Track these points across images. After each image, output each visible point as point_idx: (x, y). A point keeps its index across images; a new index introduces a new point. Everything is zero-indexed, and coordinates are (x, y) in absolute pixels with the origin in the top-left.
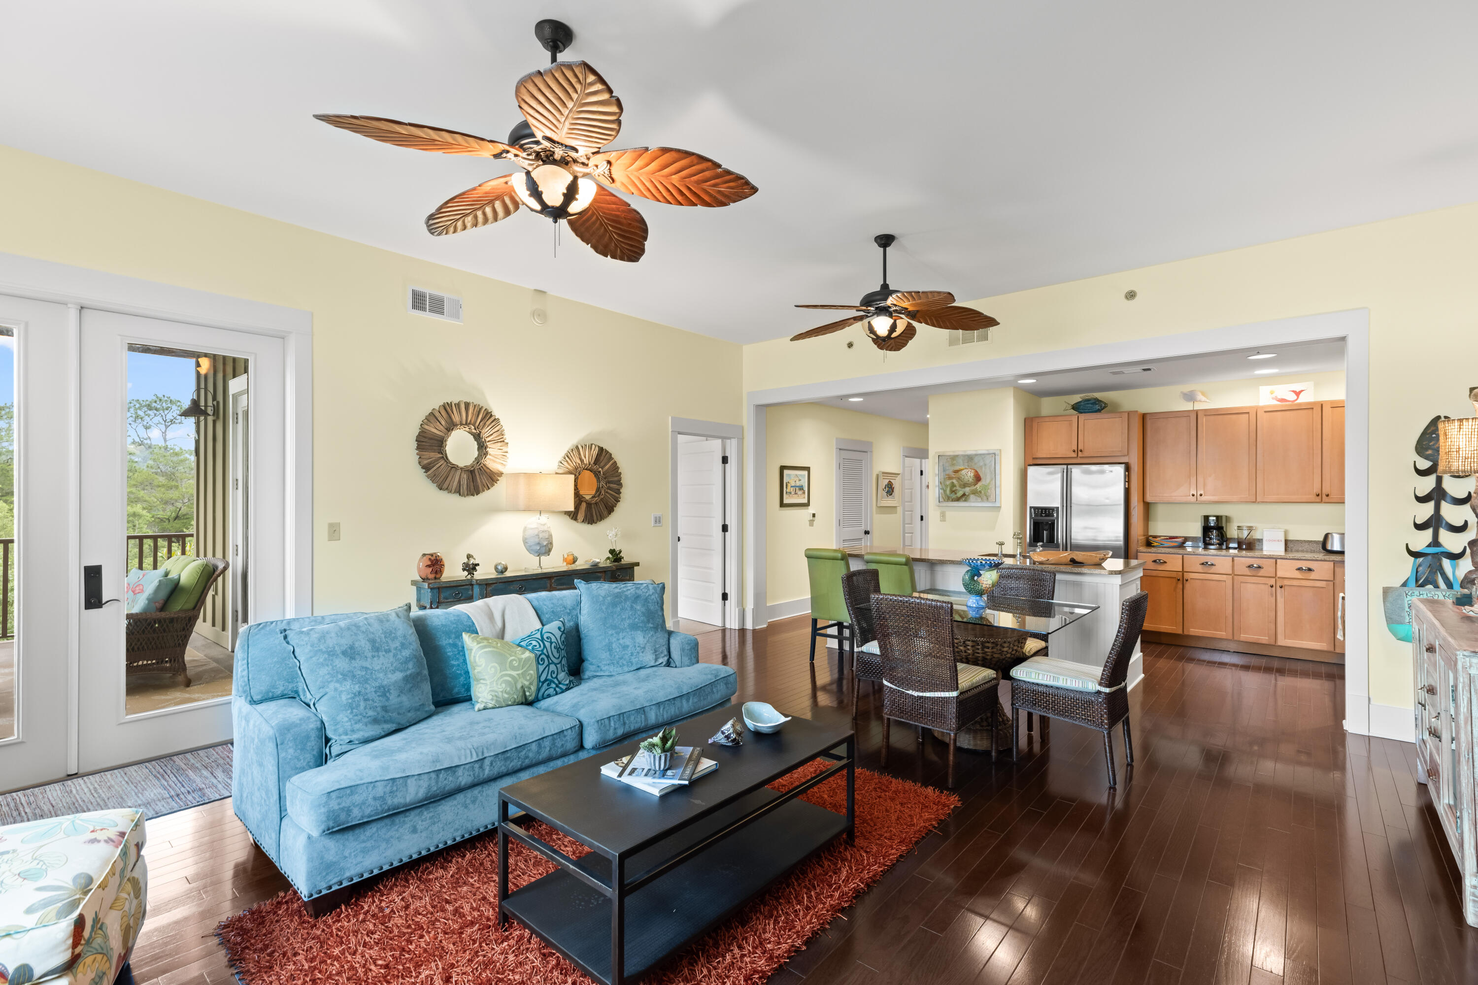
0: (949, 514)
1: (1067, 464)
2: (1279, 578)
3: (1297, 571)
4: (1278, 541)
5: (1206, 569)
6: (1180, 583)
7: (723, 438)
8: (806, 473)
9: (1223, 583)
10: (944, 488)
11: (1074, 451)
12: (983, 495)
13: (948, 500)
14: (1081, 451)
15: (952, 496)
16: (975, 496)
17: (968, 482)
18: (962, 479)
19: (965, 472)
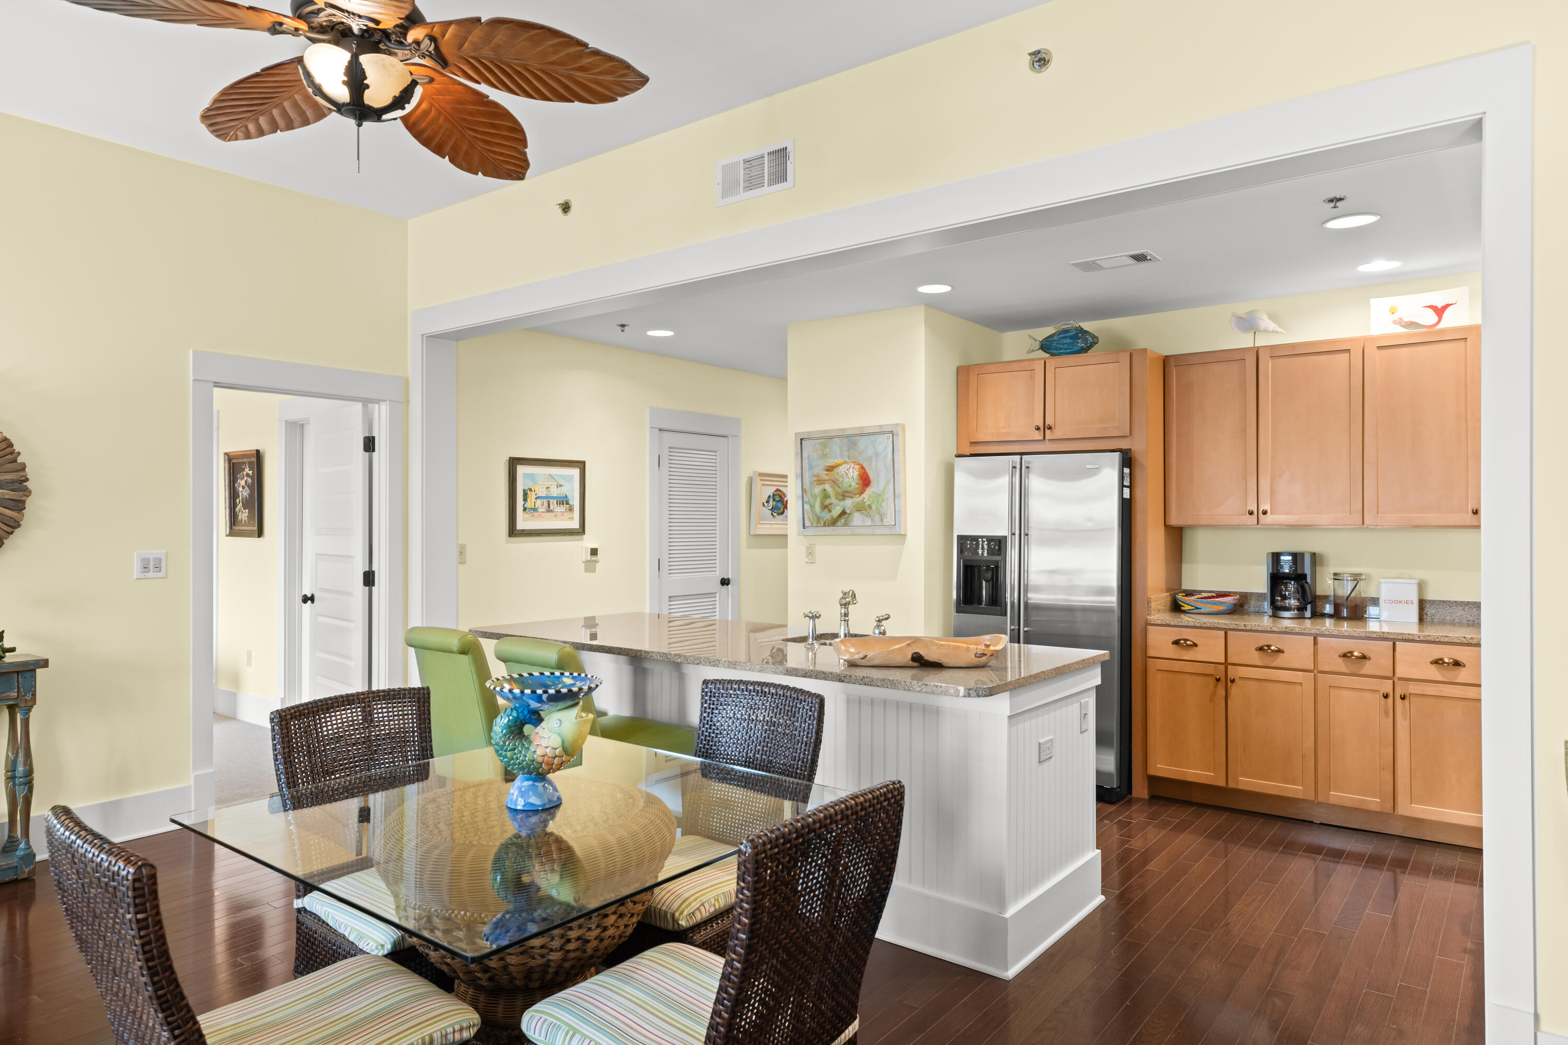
0: (820, 550)
1: (1022, 454)
2: (1400, 679)
3: (1433, 667)
4: (1407, 602)
5: (1267, 661)
6: (1221, 685)
7: (366, 402)
8: (576, 472)
9: (1298, 688)
10: (811, 501)
11: (1038, 428)
12: (874, 513)
13: (817, 523)
14: (1049, 428)
15: (825, 517)
16: (862, 514)
17: (849, 489)
18: (839, 482)
19: (844, 470)
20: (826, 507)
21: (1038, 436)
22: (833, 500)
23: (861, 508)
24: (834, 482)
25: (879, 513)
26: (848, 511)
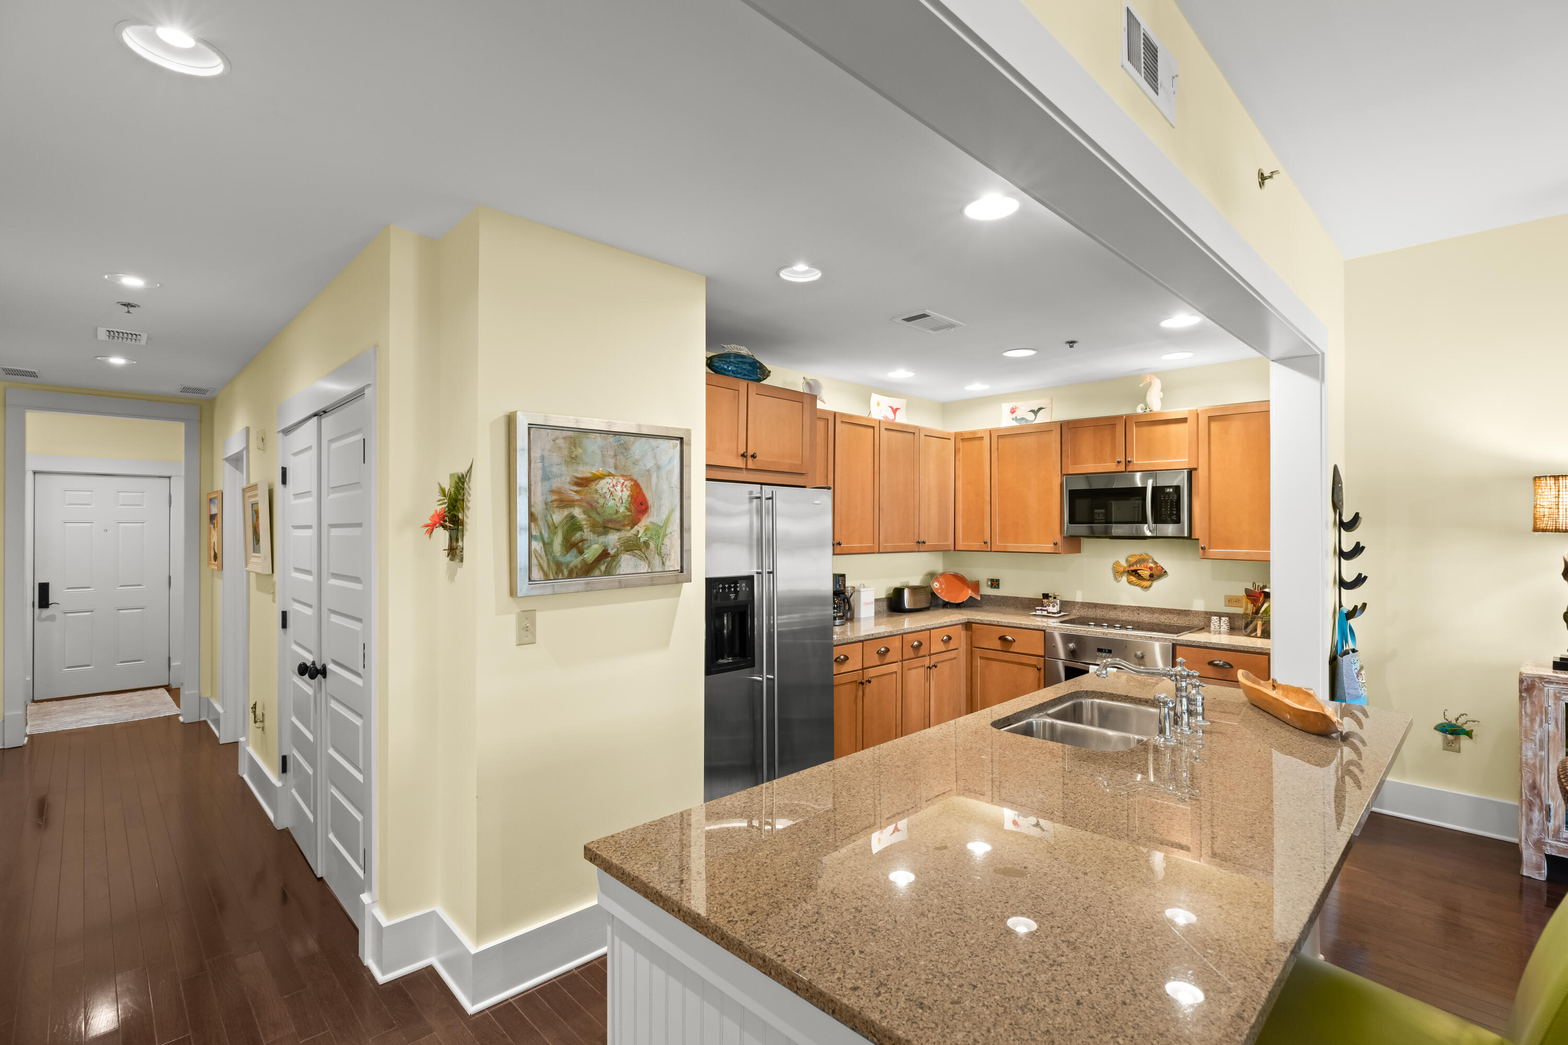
6: (861, 687)
10: (546, 535)
11: (743, 455)
12: (653, 553)
13: (557, 573)
14: (753, 456)
15: (571, 562)
16: (634, 556)
17: (614, 517)
18: (598, 505)
19: (608, 486)
20: (571, 545)
21: (740, 463)
22: (587, 533)
23: (633, 546)
24: (591, 505)
25: (659, 554)
26: (612, 552)
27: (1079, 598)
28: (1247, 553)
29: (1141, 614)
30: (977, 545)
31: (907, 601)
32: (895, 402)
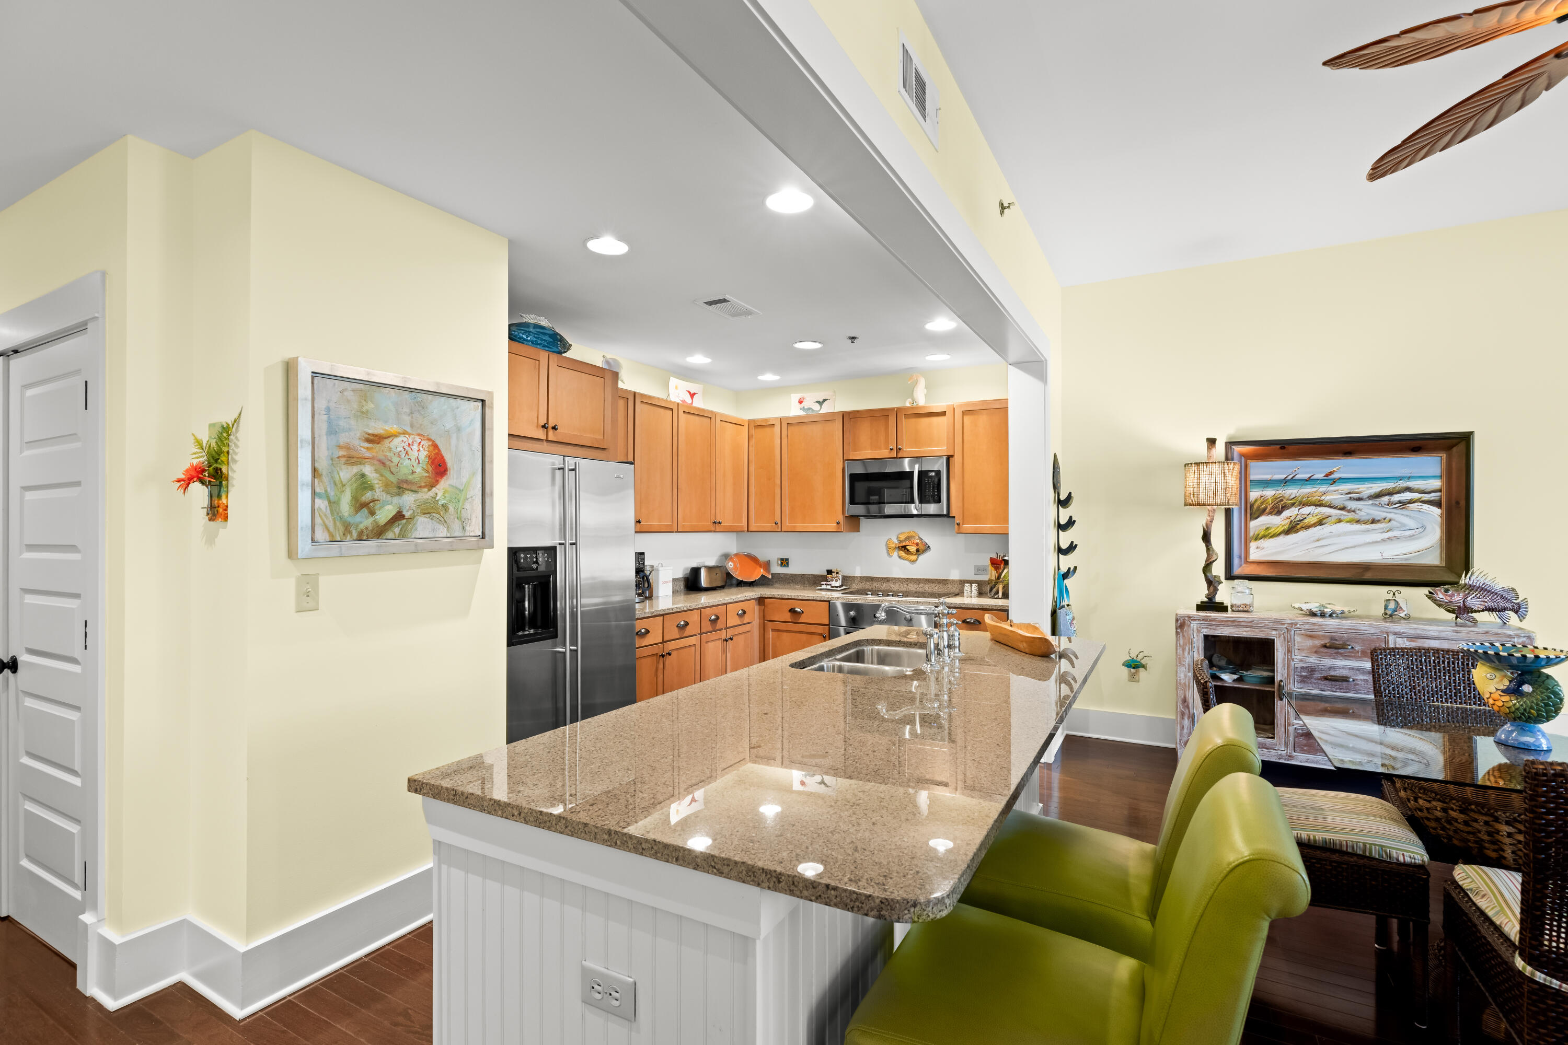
6: (661, 660)
10: (332, 494)
11: (544, 426)
12: (452, 517)
13: (344, 534)
14: (554, 428)
15: (361, 523)
16: (432, 519)
17: (410, 477)
18: (391, 464)
19: (403, 444)
20: (361, 506)
21: (541, 434)
22: (379, 493)
23: (430, 509)
24: (384, 464)
25: (459, 518)
26: (407, 514)
27: (858, 573)
28: (992, 528)
29: (909, 584)
30: (769, 526)
31: (704, 581)
32: (693, 387)
